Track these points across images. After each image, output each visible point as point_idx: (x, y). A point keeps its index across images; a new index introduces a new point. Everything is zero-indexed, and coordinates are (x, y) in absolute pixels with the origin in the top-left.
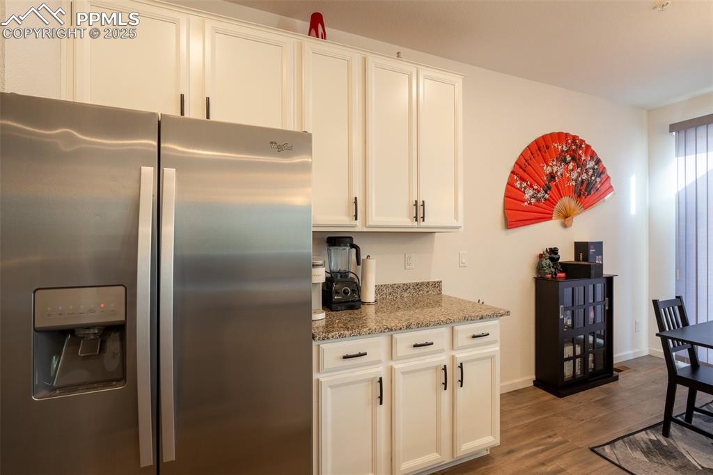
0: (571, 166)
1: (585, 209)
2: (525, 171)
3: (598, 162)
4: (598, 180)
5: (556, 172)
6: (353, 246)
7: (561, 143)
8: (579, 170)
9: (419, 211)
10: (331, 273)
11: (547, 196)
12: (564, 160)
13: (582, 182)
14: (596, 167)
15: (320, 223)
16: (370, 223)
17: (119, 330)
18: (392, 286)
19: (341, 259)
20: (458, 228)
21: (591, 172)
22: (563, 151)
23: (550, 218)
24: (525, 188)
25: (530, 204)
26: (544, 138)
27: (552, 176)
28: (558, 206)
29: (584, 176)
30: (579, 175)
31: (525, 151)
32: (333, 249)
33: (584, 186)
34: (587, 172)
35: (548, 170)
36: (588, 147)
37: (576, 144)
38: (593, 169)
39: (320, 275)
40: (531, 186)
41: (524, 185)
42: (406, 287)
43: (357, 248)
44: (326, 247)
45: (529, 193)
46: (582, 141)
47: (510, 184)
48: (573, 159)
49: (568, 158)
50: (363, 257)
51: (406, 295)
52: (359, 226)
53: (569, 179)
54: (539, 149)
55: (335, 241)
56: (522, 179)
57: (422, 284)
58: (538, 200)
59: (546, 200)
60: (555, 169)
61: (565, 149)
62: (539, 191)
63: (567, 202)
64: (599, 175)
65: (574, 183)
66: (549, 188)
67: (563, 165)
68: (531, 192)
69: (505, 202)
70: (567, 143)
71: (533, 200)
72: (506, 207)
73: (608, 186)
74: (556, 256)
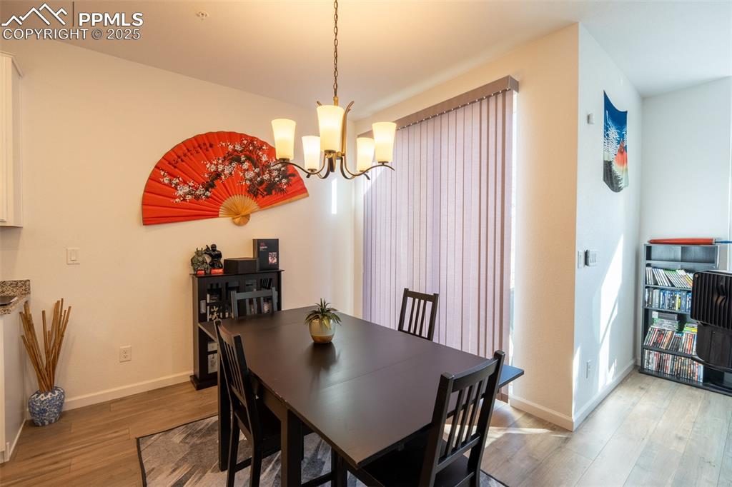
0: (246, 166)
1: (261, 207)
2: (175, 167)
4: (284, 181)
5: (223, 171)
7: (232, 142)
8: (257, 170)
11: (208, 194)
12: (239, 161)
13: (262, 182)
14: (283, 169)
21: (275, 173)
22: (236, 151)
23: (217, 216)
24: (177, 184)
25: (184, 200)
26: (208, 135)
27: (217, 175)
28: (226, 203)
29: (266, 177)
30: (258, 175)
33: (264, 186)
34: (270, 172)
35: (213, 168)
37: (254, 145)
38: (279, 170)
40: (185, 183)
41: (175, 181)
45: (183, 190)
46: (263, 143)
47: (153, 178)
48: (249, 159)
49: (243, 158)
53: (243, 178)
54: (199, 146)
56: (173, 176)
58: (197, 197)
59: (207, 197)
60: (221, 168)
61: (238, 148)
62: (197, 189)
63: (239, 200)
64: (286, 177)
65: (248, 183)
66: (212, 186)
67: (234, 164)
68: (186, 189)
69: (144, 198)
70: (241, 144)
71: (189, 197)
72: (145, 203)
73: (300, 187)
74: (213, 253)
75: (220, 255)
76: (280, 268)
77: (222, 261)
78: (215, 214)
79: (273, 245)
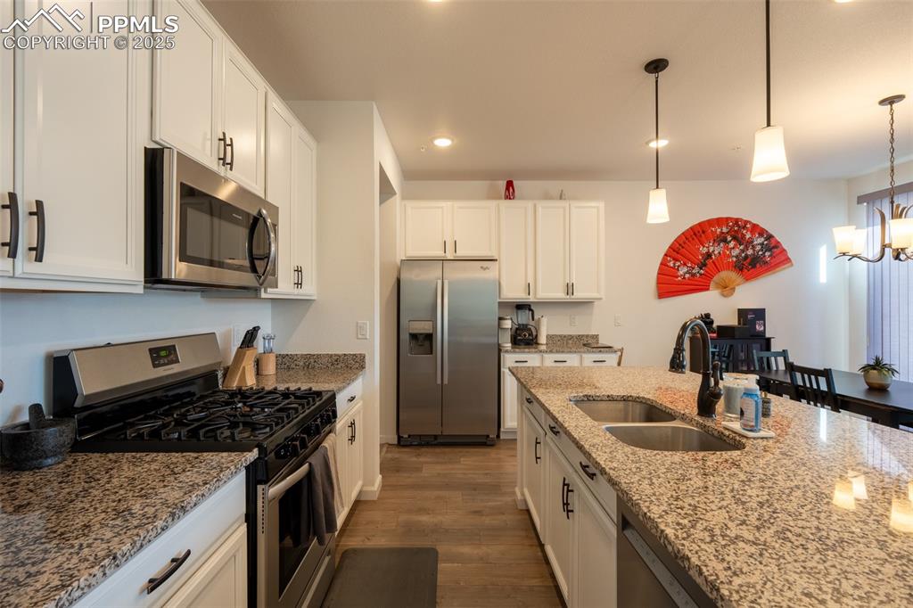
0: (732, 245)
1: (747, 280)
2: (678, 253)
3: (770, 237)
4: (767, 254)
5: (713, 251)
6: (530, 310)
7: (719, 226)
8: (741, 247)
9: (569, 289)
10: (519, 325)
11: (702, 271)
12: (725, 240)
13: (747, 256)
14: (766, 242)
15: (505, 297)
16: (538, 296)
17: (429, 337)
18: (560, 336)
19: (523, 318)
20: (600, 299)
21: (758, 248)
22: (723, 233)
23: (708, 289)
24: (679, 266)
25: (684, 278)
26: (700, 224)
27: (709, 255)
28: (716, 278)
29: (750, 252)
30: (743, 251)
31: (679, 237)
32: (520, 312)
33: (748, 260)
34: (753, 247)
35: (705, 250)
36: (755, 226)
37: (738, 226)
38: (762, 244)
39: (508, 324)
40: (685, 264)
41: (678, 264)
42: (571, 337)
43: (532, 311)
44: (515, 310)
45: (683, 270)
46: (746, 222)
47: (663, 264)
48: (734, 238)
49: (729, 238)
50: (536, 317)
51: (570, 342)
52: (531, 299)
53: (730, 256)
54: (695, 234)
55: (521, 307)
56: (676, 260)
57: (583, 336)
58: (693, 275)
59: (701, 275)
60: (711, 249)
61: (725, 230)
62: (693, 268)
63: (727, 275)
64: (770, 250)
65: (734, 259)
66: (705, 265)
67: (722, 245)
68: (685, 269)
69: (658, 279)
70: (727, 226)
71: (687, 276)
72: (659, 283)
73: (783, 258)
74: (707, 319)
75: (712, 322)
76: (767, 336)
77: (715, 325)
78: (706, 288)
79: (760, 314)
